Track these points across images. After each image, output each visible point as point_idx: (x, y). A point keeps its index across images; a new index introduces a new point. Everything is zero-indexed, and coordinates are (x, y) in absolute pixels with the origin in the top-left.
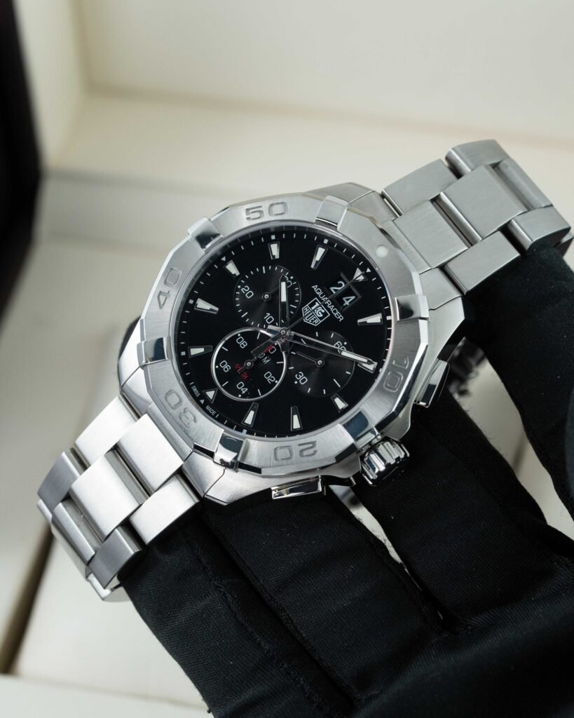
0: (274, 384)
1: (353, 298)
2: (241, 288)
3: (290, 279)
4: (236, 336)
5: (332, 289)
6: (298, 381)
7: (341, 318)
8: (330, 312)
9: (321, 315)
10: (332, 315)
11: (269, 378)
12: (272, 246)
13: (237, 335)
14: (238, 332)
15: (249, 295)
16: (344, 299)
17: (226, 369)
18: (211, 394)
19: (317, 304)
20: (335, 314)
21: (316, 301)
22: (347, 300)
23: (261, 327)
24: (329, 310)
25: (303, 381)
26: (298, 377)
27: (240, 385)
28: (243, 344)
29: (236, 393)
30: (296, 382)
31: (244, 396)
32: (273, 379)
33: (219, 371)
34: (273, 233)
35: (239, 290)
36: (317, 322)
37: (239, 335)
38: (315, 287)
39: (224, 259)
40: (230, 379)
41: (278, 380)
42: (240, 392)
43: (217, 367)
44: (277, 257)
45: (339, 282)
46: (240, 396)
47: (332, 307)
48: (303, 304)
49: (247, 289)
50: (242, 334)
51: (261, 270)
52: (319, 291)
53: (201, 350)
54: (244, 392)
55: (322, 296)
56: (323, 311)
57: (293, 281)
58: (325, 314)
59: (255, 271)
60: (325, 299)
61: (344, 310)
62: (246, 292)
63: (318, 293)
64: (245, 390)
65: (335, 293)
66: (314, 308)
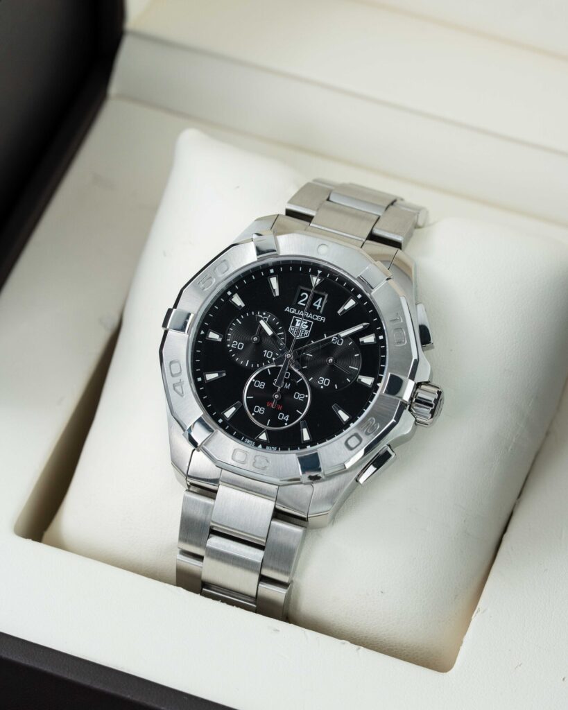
0: (306, 399)
1: (320, 300)
2: (231, 345)
3: (263, 316)
4: (252, 383)
5: (300, 303)
6: (323, 385)
7: (323, 319)
8: (312, 320)
9: (307, 327)
10: (315, 321)
11: (299, 397)
12: (233, 300)
14: (251, 379)
15: (240, 347)
16: (314, 304)
17: (262, 412)
18: (263, 437)
19: (298, 321)
20: (317, 319)
21: (295, 319)
22: (317, 304)
23: (267, 364)
24: (309, 319)
25: (326, 383)
26: (321, 382)
27: (281, 416)
28: (262, 385)
29: (282, 423)
30: (322, 388)
31: (289, 423)
32: (302, 396)
33: (257, 416)
34: (227, 291)
35: (230, 348)
36: (307, 334)
37: (254, 380)
38: (287, 309)
39: (202, 332)
40: (271, 416)
41: (307, 394)
42: (284, 421)
43: (253, 414)
44: (243, 305)
45: (302, 295)
46: (286, 424)
47: (311, 316)
49: (235, 343)
50: (256, 378)
52: (292, 310)
53: (233, 410)
54: (287, 420)
55: (297, 312)
56: (306, 323)
57: (267, 315)
58: (309, 324)
60: (301, 313)
61: (321, 312)
62: (237, 346)
63: (293, 312)
64: (287, 418)
65: (304, 305)
66: (297, 325)
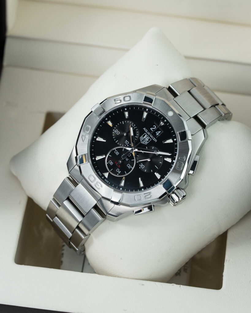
0: (131, 169)
1: (160, 132)
3: (134, 126)
5: (151, 129)
6: (141, 167)
7: (156, 141)
9: (148, 140)
10: (152, 140)
11: (129, 166)
12: (125, 113)
13: (114, 150)
14: (115, 149)
15: (118, 133)
16: (156, 132)
17: (111, 164)
18: (106, 175)
19: (146, 136)
20: (153, 139)
21: (145, 134)
22: (158, 133)
23: (124, 146)
24: (151, 138)
25: (143, 167)
26: (141, 165)
27: (118, 170)
28: (117, 153)
29: (116, 173)
30: (140, 168)
32: (130, 167)
33: (109, 165)
34: (125, 108)
35: (114, 131)
36: (146, 143)
37: (115, 150)
38: (144, 129)
39: (106, 119)
40: (113, 168)
41: (133, 167)
42: (118, 173)
43: (108, 163)
44: (128, 117)
45: (154, 126)
46: (118, 174)
47: (152, 137)
48: (140, 136)
49: (117, 131)
50: (116, 149)
51: (122, 123)
52: (146, 130)
54: (119, 173)
55: (147, 132)
56: (148, 138)
57: (135, 126)
58: (149, 140)
59: (119, 123)
60: (149, 133)
61: (157, 137)
62: (117, 132)
63: (146, 131)
64: (119, 172)
65: (152, 130)
66: (145, 137)
